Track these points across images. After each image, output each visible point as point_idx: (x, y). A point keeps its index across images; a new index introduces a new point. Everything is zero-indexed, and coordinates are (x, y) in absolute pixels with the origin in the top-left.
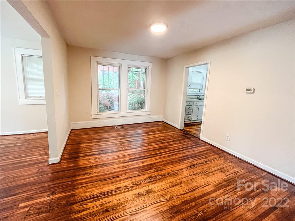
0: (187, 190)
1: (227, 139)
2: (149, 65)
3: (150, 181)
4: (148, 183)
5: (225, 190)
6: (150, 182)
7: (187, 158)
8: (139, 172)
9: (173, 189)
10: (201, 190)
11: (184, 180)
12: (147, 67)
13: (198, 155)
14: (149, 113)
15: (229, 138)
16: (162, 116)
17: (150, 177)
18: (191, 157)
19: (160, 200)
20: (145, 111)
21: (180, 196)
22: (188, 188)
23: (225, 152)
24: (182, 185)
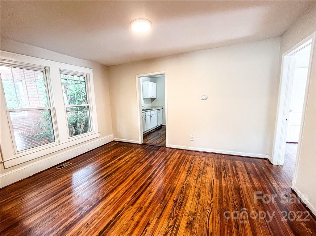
0: (210, 193)
1: (192, 140)
2: (89, 71)
3: (179, 204)
4: (180, 207)
5: (223, 177)
6: (181, 205)
7: (178, 167)
8: (160, 204)
9: (201, 198)
10: (215, 187)
11: (198, 186)
12: (87, 74)
13: (181, 161)
14: (98, 135)
15: (193, 138)
16: (112, 135)
17: (175, 201)
18: (179, 165)
19: (206, 214)
20: (93, 133)
21: (212, 201)
22: (207, 191)
23: (192, 151)
24: (202, 190)
